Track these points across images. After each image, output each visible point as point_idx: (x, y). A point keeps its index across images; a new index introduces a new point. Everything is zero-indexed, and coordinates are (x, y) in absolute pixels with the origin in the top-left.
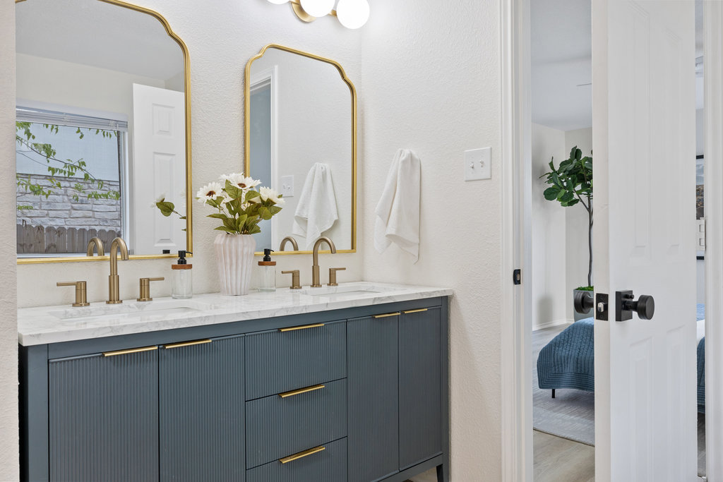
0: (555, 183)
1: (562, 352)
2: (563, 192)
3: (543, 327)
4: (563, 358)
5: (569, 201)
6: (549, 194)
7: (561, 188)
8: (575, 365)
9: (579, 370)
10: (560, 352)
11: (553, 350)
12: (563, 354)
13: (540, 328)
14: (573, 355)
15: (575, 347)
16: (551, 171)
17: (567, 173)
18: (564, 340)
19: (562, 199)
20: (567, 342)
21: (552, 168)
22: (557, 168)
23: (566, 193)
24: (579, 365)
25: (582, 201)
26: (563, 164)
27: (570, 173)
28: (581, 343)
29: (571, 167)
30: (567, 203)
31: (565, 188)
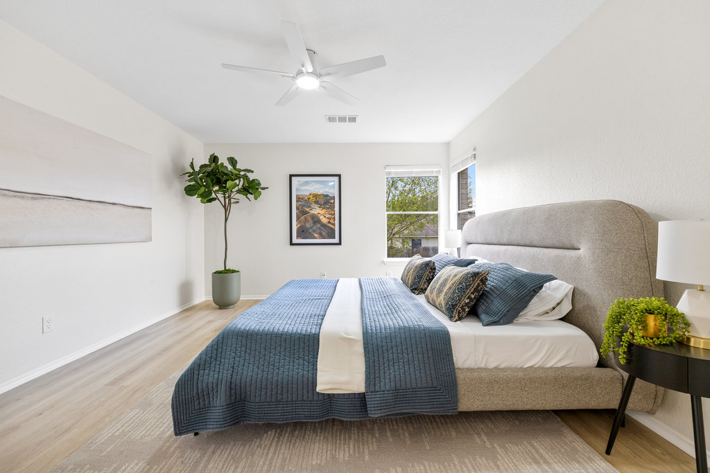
0: (195, 181)
1: (209, 377)
2: (203, 189)
3: (185, 308)
4: (210, 386)
5: (207, 198)
6: (190, 191)
7: (201, 186)
8: (228, 393)
9: (233, 398)
10: (206, 377)
11: (196, 377)
12: (211, 380)
13: (181, 310)
14: (225, 379)
15: (226, 366)
16: (192, 171)
17: (206, 174)
18: (211, 358)
19: (202, 196)
20: (216, 359)
21: (193, 168)
22: (197, 169)
23: (205, 191)
24: (233, 391)
25: (219, 200)
26: (202, 167)
27: (209, 175)
28: (234, 358)
29: (209, 169)
30: (205, 200)
31: (204, 186)
